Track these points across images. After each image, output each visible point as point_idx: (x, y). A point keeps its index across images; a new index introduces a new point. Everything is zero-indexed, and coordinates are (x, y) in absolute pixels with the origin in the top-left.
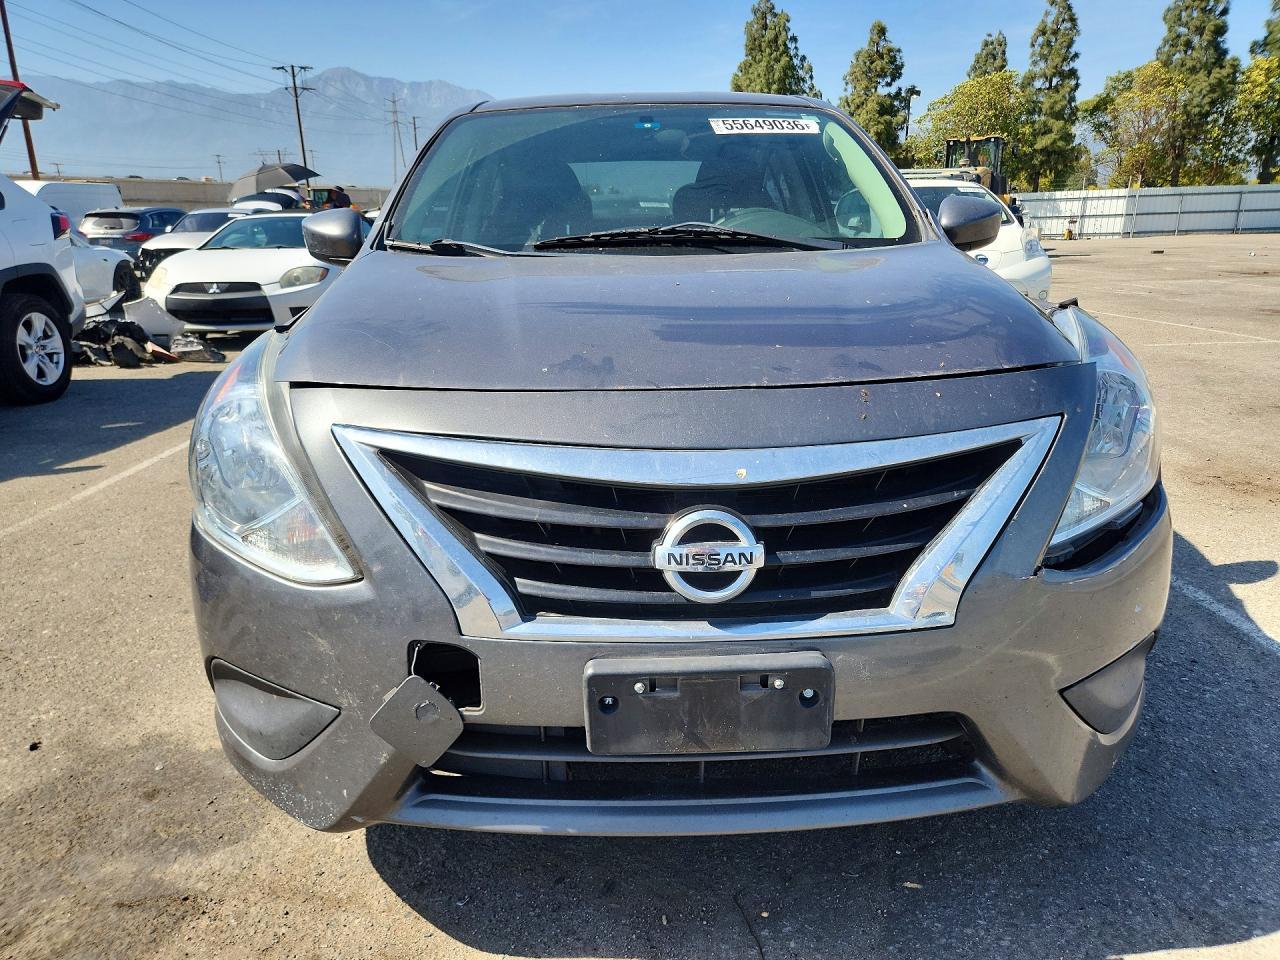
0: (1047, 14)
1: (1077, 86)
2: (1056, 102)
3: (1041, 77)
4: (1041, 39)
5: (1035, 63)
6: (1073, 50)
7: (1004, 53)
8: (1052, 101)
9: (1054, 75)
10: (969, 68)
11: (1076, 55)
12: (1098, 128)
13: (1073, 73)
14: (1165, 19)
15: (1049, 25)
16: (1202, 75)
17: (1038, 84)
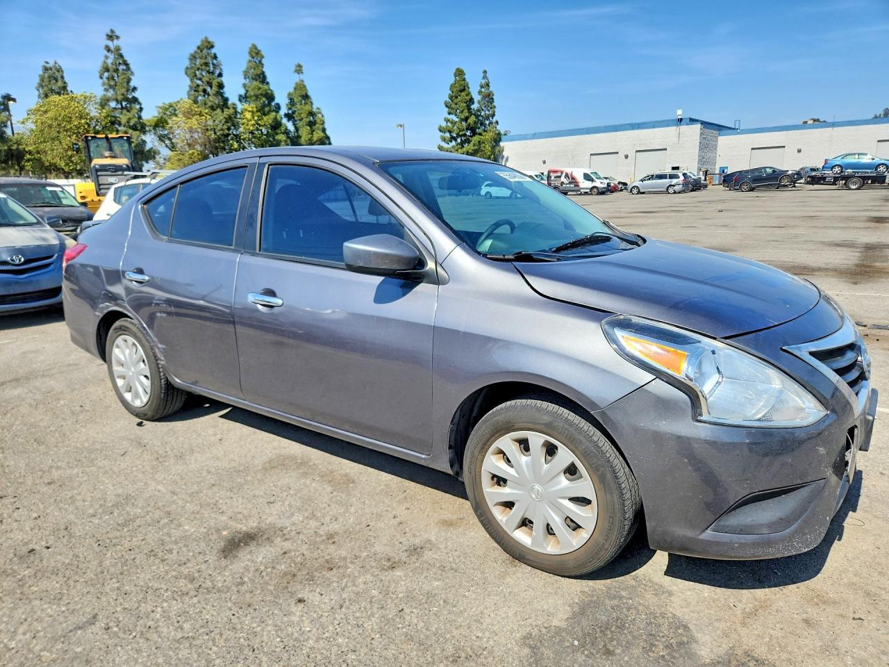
0: (107, 57)
1: (141, 109)
2: (130, 119)
3: (113, 100)
4: (106, 74)
5: (106, 90)
6: (132, 84)
7: (62, 77)
8: (127, 117)
9: (123, 100)
10: (37, 85)
11: (135, 89)
12: (162, 138)
13: (135, 100)
14: (186, 74)
15: (110, 65)
16: (219, 111)
17: (113, 104)
